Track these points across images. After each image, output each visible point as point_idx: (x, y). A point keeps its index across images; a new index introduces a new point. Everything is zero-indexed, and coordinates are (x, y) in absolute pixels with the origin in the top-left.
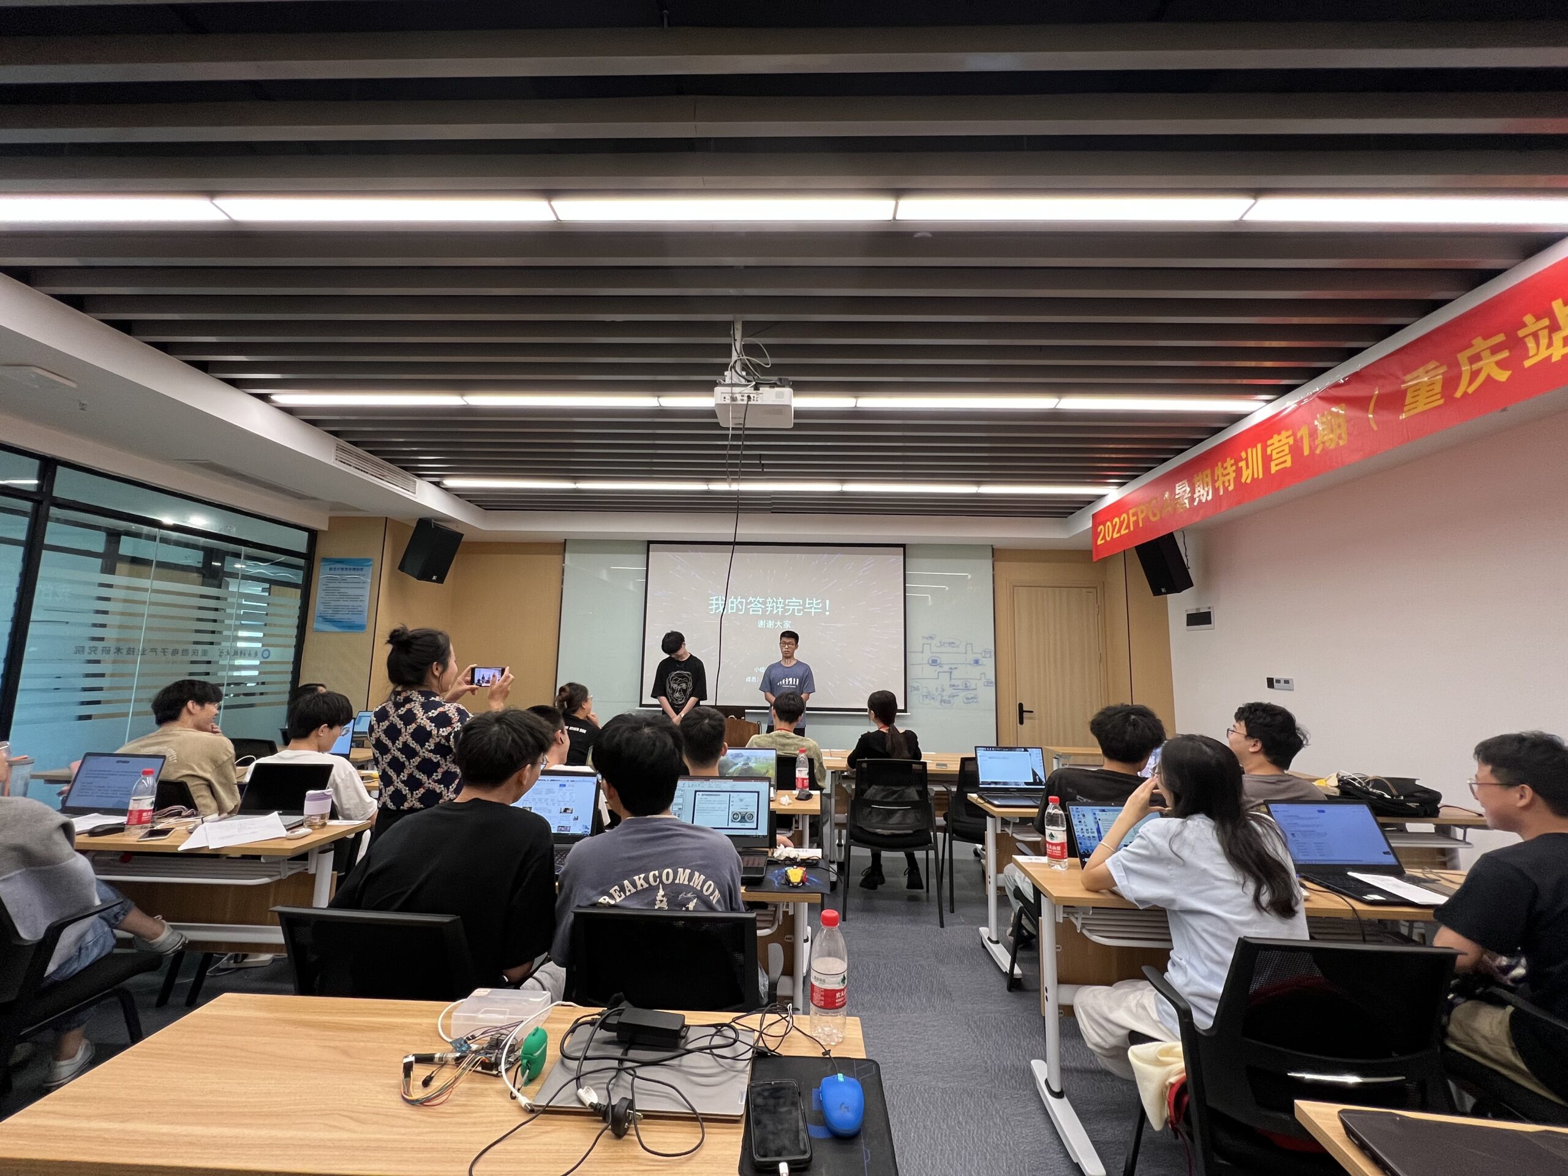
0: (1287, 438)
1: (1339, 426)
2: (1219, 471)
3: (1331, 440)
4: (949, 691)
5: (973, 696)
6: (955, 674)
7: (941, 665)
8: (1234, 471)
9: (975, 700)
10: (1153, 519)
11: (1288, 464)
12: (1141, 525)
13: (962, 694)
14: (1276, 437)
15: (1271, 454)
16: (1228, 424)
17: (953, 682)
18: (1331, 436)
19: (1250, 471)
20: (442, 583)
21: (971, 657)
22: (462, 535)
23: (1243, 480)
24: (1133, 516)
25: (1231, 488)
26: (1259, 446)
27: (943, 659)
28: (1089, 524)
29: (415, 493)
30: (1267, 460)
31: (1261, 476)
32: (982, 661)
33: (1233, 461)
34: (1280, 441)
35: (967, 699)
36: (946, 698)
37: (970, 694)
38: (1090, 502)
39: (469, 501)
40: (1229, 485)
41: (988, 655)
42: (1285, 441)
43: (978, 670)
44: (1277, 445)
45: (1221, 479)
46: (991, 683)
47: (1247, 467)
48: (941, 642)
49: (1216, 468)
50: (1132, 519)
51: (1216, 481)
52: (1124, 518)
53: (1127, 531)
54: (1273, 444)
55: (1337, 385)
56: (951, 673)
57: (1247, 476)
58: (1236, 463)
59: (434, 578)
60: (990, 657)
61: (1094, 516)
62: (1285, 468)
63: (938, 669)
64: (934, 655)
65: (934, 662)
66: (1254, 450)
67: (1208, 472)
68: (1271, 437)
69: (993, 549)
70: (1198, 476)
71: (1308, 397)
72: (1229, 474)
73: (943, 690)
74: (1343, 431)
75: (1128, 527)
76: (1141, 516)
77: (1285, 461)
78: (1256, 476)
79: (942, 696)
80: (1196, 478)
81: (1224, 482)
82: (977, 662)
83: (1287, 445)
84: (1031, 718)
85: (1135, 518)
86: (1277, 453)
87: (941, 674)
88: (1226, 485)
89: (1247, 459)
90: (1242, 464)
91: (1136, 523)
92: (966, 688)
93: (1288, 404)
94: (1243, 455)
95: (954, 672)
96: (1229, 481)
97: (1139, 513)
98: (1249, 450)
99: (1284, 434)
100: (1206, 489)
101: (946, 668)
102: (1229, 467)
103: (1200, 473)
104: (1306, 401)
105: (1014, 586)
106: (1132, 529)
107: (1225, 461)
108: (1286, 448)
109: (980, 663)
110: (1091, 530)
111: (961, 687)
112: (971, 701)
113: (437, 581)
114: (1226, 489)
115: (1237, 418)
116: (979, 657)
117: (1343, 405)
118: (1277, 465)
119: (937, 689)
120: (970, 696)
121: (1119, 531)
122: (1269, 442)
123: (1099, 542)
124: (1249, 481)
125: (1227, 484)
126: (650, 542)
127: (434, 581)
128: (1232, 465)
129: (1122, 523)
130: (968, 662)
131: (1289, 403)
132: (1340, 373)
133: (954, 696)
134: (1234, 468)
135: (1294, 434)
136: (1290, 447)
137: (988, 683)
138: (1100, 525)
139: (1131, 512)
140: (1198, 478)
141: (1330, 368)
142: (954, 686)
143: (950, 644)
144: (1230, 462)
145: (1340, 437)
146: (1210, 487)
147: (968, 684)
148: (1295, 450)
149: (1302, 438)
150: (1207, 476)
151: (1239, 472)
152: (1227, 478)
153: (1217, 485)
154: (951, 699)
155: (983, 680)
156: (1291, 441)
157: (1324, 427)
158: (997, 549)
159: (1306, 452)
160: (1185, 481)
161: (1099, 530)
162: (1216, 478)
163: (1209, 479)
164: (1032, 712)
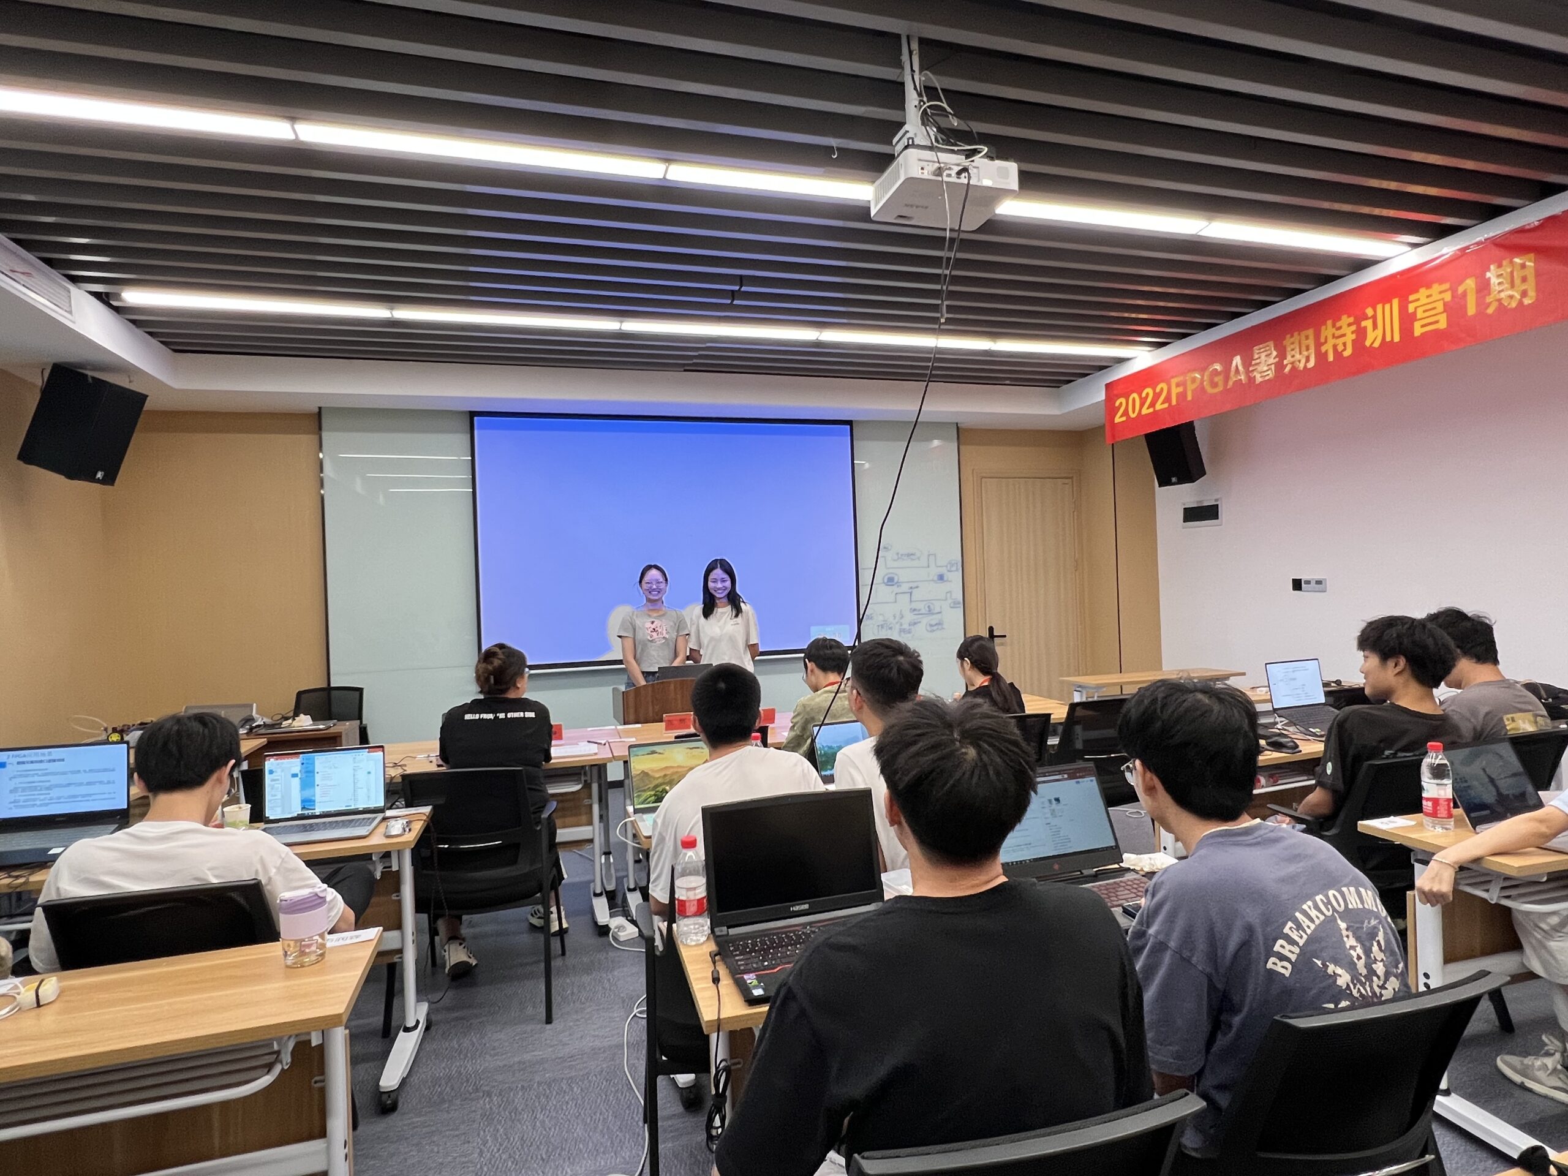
0: (1441, 292)
1: (1524, 279)
2: (1328, 331)
3: (1511, 297)
4: (909, 617)
5: (937, 622)
6: (917, 595)
7: (898, 584)
8: (1353, 333)
9: (940, 627)
10: (1210, 390)
11: (1443, 324)
12: (1189, 398)
13: (925, 620)
14: (1423, 292)
15: (1415, 313)
16: (1346, 272)
17: (914, 605)
18: (1510, 292)
19: (1379, 332)
20: (112, 484)
21: (934, 572)
22: (144, 397)
23: (1368, 343)
24: (1178, 385)
25: (1348, 353)
26: (1396, 302)
27: (903, 575)
28: (1101, 396)
29: (70, 312)
30: (1407, 320)
31: (1397, 339)
32: (948, 576)
33: (1351, 320)
34: (1428, 297)
35: (931, 626)
36: (906, 626)
37: (934, 619)
38: (1102, 368)
39: (150, 334)
40: (1345, 350)
41: (954, 568)
42: (1436, 297)
43: (943, 587)
44: (1424, 300)
45: (1331, 342)
46: (959, 603)
47: (1375, 326)
48: (898, 554)
49: (1323, 328)
50: (1175, 391)
51: (1323, 344)
52: (1162, 390)
53: (1166, 405)
54: (1418, 300)
55: (1521, 231)
56: (911, 593)
57: (1373, 338)
58: (1357, 322)
59: (100, 475)
60: (957, 570)
61: (1108, 386)
62: (1436, 331)
63: (895, 589)
64: (891, 571)
65: (891, 580)
66: (1387, 307)
67: (1310, 332)
68: (1416, 291)
69: (958, 428)
70: (1292, 336)
71: (1478, 244)
72: (1344, 335)
73: (902, 617)
74: (1531, 287)
75: (1168, 399)
76: (1190, 387)
77: (1437, 322)
78: (1388, 339)
79: (901, 625)
80: (1288, 341)
81: (1335, 347)
82: (941, 577)
83: (1442, 302)
84: (1002, 644)
85: (1180, 389)
86: (1425, 311)
87: (899, 596)
88: (1340, 350)
89: (1374, 318)
90: (1368, 324)
91: (1182, 396)
92: (930, 612)
93: (1445, 250)
94: (1369, 312)
95: (914, 591)
96: (1344, 344)
97: (1189, 383)
98: (1379, 307)
99: (1436, 288)
100: (1306, 353)
101: (905, 587)
102: (1345, 327)
103: (1296, 334)
104: (1473, 248)
105: (983, 477)
106: (1174, 402)
107: (1339, 319)
108: (1440, 307)
109: (945, 579)
110: (1103, 406)
111: (923, 611)
112: (935, 628)
113: (103, 482)
114: (1338, 354)
115: (1361, 264)
116: (943, 570)
117: (1532, 255)
118: (1423, 326)
119: (895, 617)
120: (933, 622)
121: (1153, 405)
122: (1411, 298)
123: (1118, 419)
124: (1376, 344)
125: (1340, 348)
126: (473, 414)
127: (98, 481)
128: (1350, 325)
129: (1157, 396)
130: (931, 578)
131: (1447, 248)
132: (1531, 215)
133: (915, 623)
134: (1354, 328)
135: (1453, 290)
136: (1445, 304)
137: (954, 605)
138: (1118, 396)
139: (1174, 381)
140: (1292, 340)
141: (1515, 209)
142: (915, 610)
143: (909, 555)
144: (1345, 320)
145: (1524, 294)
146: (1312, 351)
147: (932, 607)
148: (1454, 309)
149: (1465, 294)
150: (1307, 338)
151: (1361, 333)
152: (1342, 340)
153: (1323, 349)
154: (912, 627)
155: (950, 601)
156: (1448, 297)
157: (1500, 280)
158: (964, 429)
159: (1471, 310)
160: (1271, 344)
161: (1117, 404)
162: (1322, 340)
163: (1311, 342)
164: (1005, 636)
